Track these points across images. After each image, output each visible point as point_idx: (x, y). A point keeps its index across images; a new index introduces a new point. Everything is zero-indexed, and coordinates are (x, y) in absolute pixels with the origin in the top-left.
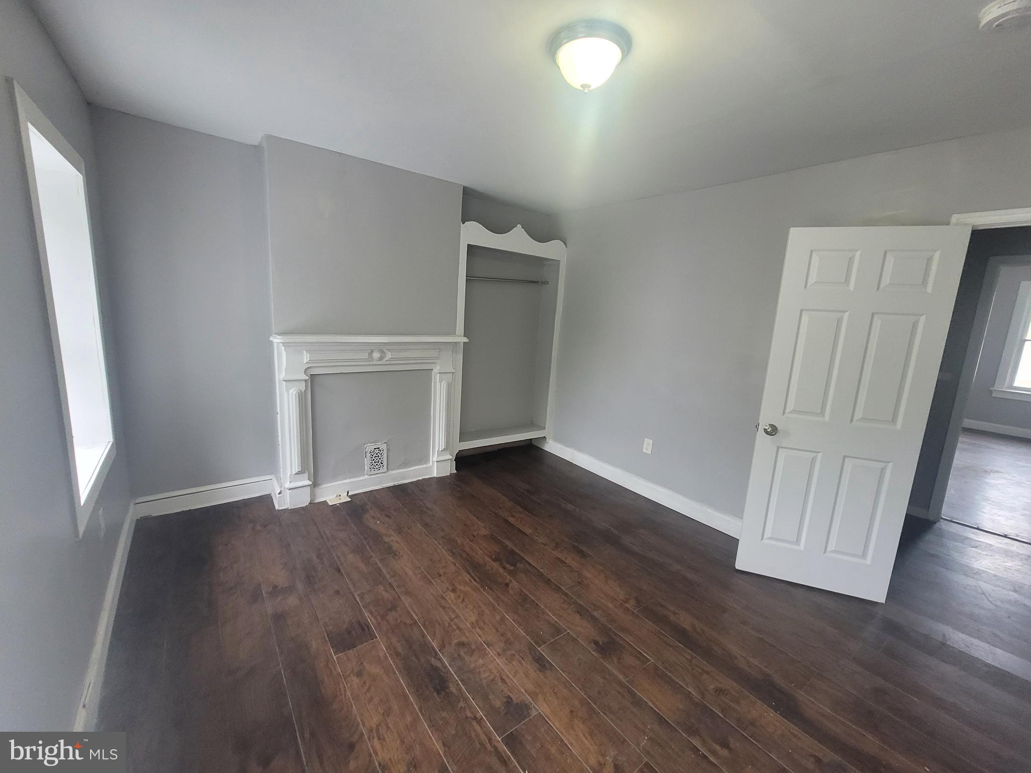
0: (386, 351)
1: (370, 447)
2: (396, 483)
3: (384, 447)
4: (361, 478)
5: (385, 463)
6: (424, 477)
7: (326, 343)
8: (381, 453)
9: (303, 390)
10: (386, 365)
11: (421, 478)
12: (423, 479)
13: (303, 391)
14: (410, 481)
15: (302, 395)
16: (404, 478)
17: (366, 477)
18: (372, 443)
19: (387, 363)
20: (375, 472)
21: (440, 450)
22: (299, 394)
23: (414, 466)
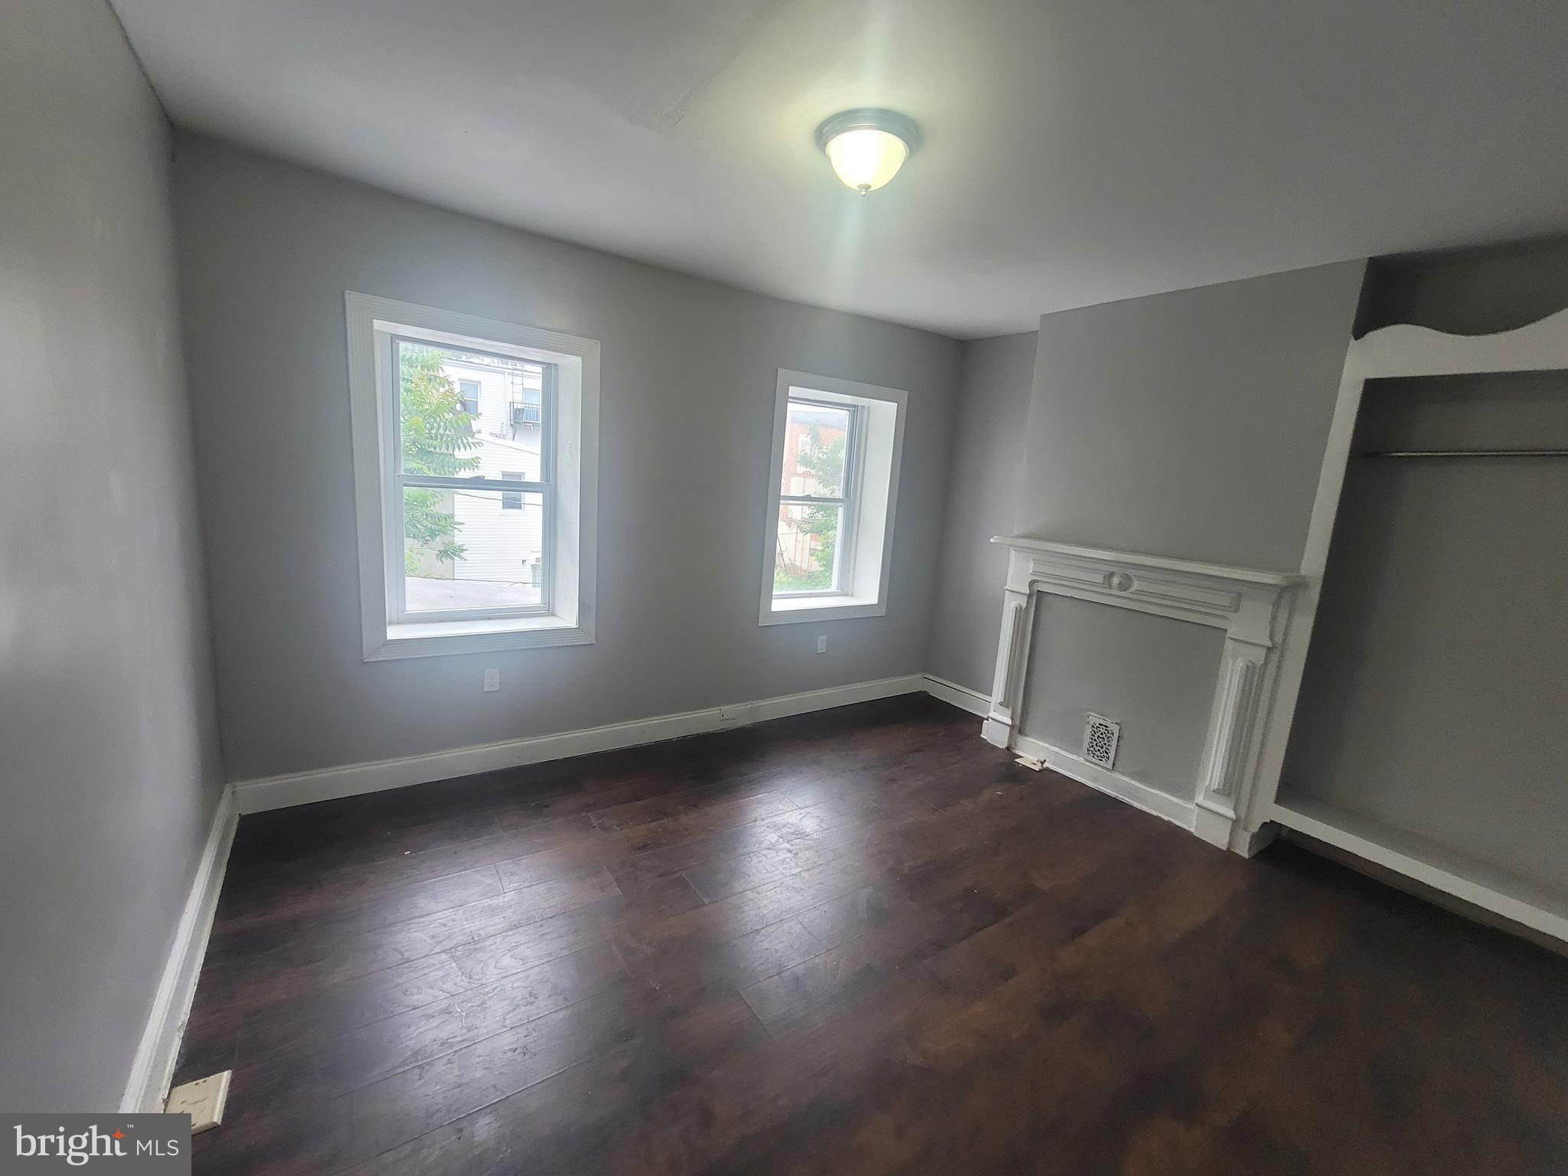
0: (1133, 578)
1: (1095, 719)
2: (1120, 797)
3: (1115, 729)
4: (1074, 757)
5: (1112, 755)
6: (1171, 820)
7: (1060, 553)
8: (1108, 735)
9: (1024, 605)
10: (1128, 598)
11: (1166, 818)
12: (1168, 822)
13: (1024, 607)
14: (1144, 808)
15: (1020, 613)
16: (1137, 799)
17: (1081, 759)
18: (1097, 713)
19: (1130, 596)
20: (1093, 760)
21: (1212, 788)
22: (1016, 608)
23: (1160, 789)
